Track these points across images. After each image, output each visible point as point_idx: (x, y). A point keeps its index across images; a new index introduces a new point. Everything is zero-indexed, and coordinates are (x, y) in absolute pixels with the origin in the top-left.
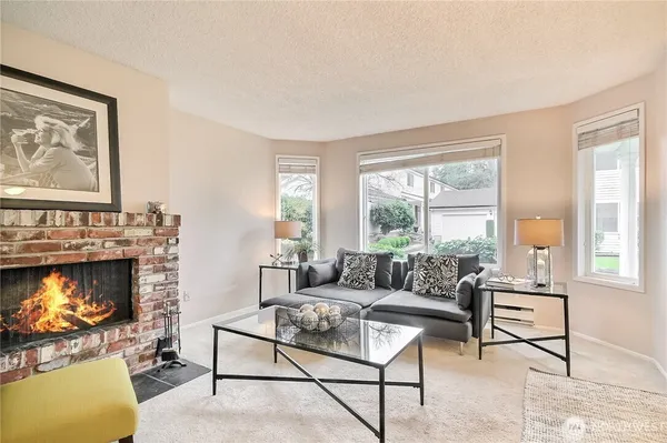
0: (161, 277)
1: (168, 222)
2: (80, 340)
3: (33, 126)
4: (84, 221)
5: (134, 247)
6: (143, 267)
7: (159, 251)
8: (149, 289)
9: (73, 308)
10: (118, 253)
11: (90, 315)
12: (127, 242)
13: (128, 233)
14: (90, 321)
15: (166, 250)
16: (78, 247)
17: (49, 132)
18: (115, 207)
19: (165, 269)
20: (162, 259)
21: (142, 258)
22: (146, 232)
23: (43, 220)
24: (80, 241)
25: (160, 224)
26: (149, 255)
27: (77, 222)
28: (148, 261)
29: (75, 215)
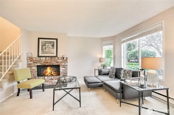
0: (64, 69)
1: (65, 59)
2: (51, 77)
3: (46, 45)
4: (51, 59)
5: (59, 63)
6: (60, 67)
7: (63, 64)
8: (62, 70)
9: (51, 73)
10: (57, 64)
11: (54, 74)
12: (58, 62)
13: (58, 61)
14: (54, 75)
15: (65, 64)
16: (50, 63)
17: (48, 46)
18: (56, 56)
19: (65, 67)
20: (64, 66)
21: (60, 65)
22: (61, 61)
23: (46, 59)
24: (51, 62)
25: (63, 59)
26: (62, 65)
27: (50, 59)
28: (61, 66)
29: (50, 58)
